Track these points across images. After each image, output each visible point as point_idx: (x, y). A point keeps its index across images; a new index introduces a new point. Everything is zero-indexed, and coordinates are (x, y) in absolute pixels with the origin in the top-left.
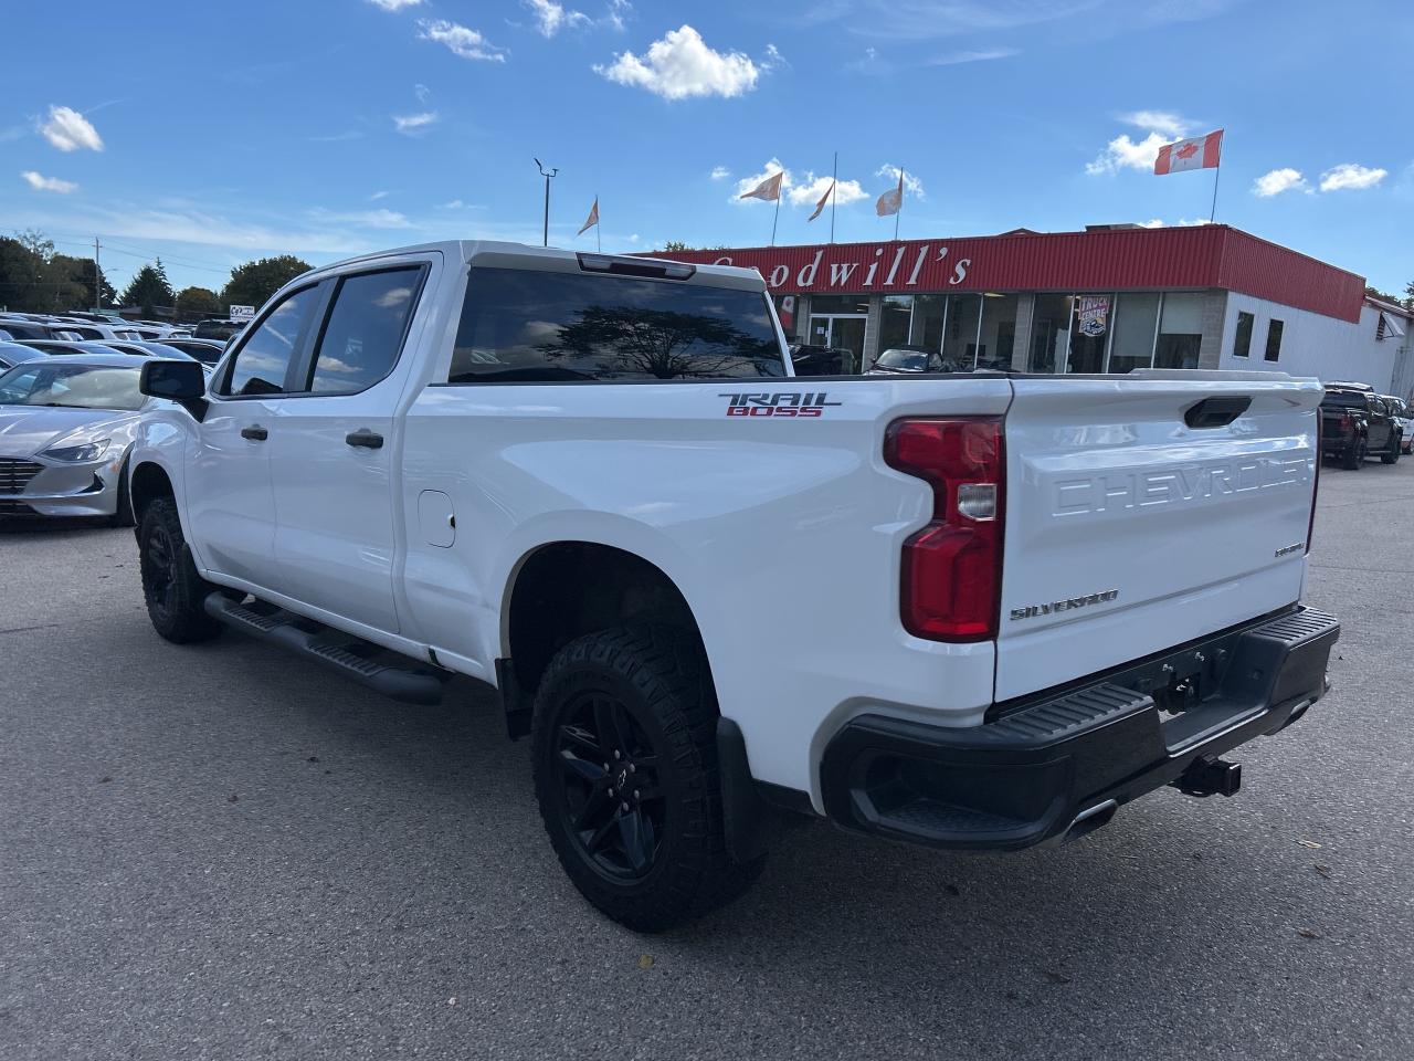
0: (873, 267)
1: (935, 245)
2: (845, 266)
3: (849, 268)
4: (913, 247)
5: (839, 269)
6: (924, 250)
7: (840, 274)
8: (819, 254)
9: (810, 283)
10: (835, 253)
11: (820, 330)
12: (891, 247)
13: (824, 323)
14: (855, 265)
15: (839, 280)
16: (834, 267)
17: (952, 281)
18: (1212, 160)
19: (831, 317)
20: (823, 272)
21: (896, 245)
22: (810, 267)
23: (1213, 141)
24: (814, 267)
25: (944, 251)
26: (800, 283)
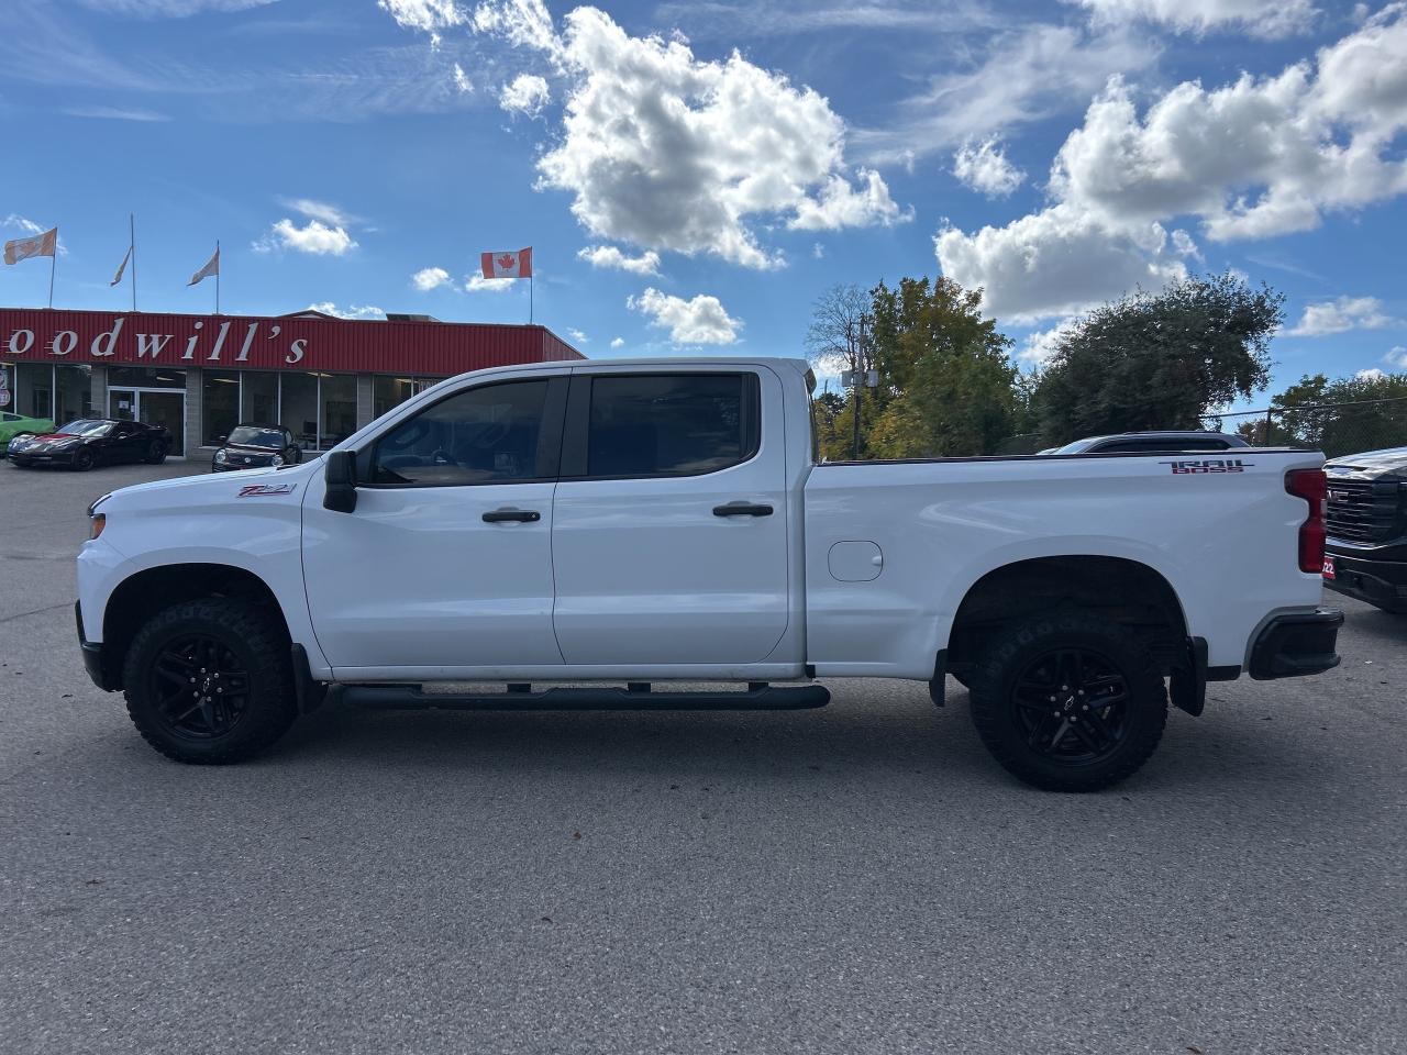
0: (193, 340)
1: (265, 323)
2: (155, 337)
3: (161, 340)
4: (240, 324)
5: (148, 340)
6: (253, 327)
7: (150, 345)
8: (119, 323)
9: (109, 352)
10: (138, 322)
11: (123, 404)
12: (213, 322)
13: (128, 397)
14: (169, 336)
15: (149, 351)
16: (142, 338)
17: (288, 360)
18: (525, 271)
19: (137, 390)
20: (128, 342)
21: (217, 319)
22: (109, 337)
23: (525, 254)
24: (114, 336)
25: (276, 330)
26: (95, 351)
